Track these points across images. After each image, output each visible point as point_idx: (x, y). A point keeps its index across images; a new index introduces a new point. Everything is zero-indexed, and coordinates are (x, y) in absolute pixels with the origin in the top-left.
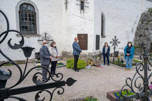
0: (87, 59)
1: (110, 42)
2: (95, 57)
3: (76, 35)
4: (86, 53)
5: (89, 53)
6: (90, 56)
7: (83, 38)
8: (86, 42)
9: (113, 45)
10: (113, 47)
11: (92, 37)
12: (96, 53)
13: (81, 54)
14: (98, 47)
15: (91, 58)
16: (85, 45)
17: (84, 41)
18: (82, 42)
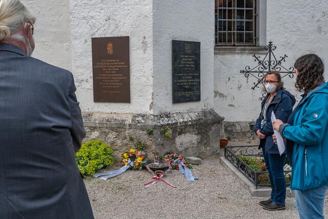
0: (125, 141)
1: (242, 72)
2: (157, 133)
3: (86, 41)
5: (135, 116)
6: (136, 127)
7: (111, 52)
8: (125, 72)
9: (261, 82)
11: (145, 50)
12: (175, 115)
13: (107, 119)
14: (187, 94)
15: (141, 136)
16: (121, 84)
17: (118, 65)
18: (110, 69)
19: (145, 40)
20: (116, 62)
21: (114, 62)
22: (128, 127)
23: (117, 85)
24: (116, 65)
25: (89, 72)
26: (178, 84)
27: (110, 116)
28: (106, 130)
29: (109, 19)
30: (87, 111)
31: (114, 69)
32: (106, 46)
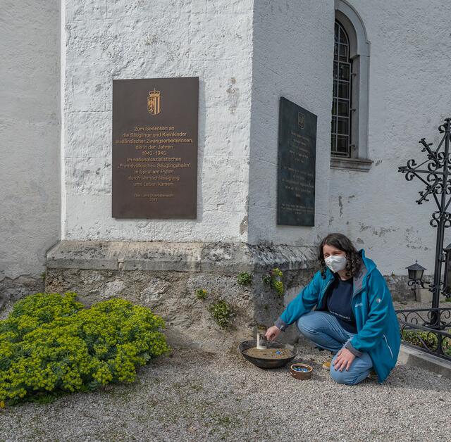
0: (185, 301)
1: (402, 169)
2: (258, 280)
3: (99, 88)
4: (182, 249)
5: (206, 248)
7: (157, 111)
8: (189, 153)
9: (431, 190)
10: (431, 207)
11: (233, 107)
12: (280, 248)
13: (142, 253)
14: (299, 209)
15: (223, 288)
16: (178, 178)
17: (171, 138)
18: (153, 147)
19: (235, 86)
20: (168, 131)
21: (161, 131)
22: (194, 270)
23: (167, 181)
24: (166, 138)
25: (103, 153)
26: (286, 187)
27: (151, 247)
28: (142, 278)
29: (155, 41)
30: (96, 237)
31: (162, 147)
32: (146, 97)
